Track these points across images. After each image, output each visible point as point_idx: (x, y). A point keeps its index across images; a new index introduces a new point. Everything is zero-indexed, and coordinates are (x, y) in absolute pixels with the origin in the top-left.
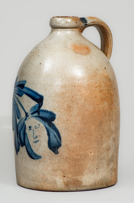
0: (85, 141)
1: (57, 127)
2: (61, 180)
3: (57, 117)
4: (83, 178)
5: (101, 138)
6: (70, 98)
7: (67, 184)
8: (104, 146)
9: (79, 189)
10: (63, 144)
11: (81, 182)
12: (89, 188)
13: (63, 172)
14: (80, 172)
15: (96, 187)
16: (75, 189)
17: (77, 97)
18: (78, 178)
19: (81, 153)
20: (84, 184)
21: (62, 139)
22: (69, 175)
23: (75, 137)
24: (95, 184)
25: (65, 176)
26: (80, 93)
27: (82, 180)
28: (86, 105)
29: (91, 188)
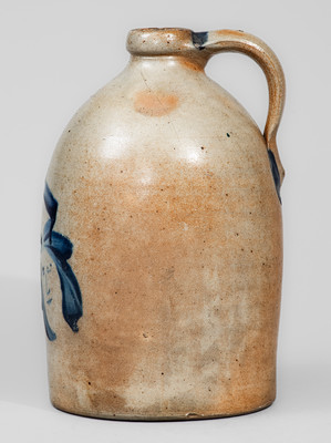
0: (129, 309)
1: (75, 272)
2: (85, 392)
3: (75, 249)
4: (127, 390)
5: (173, 306)
6: (100, 211)
7: (95, 401)
8: (183, 323)
9: (118, 415)
10: (85, 311)
11: (123, 401)
12: (141, 416)
13: (88, 372)
14: (120, 377)
15: (159, 416)
16: (111, 414)
17: (115, 209)
18: (118, 390)
19: (122, 334)
20: (130, 405)
21: (84, 299)
22: (99, 382)
23: (108, 297)
24: (157, 408)
25: (92, 382)
26: (121, 202)
27: (124, 396)
28: (133, 229)
29: (146, 416)
